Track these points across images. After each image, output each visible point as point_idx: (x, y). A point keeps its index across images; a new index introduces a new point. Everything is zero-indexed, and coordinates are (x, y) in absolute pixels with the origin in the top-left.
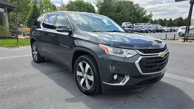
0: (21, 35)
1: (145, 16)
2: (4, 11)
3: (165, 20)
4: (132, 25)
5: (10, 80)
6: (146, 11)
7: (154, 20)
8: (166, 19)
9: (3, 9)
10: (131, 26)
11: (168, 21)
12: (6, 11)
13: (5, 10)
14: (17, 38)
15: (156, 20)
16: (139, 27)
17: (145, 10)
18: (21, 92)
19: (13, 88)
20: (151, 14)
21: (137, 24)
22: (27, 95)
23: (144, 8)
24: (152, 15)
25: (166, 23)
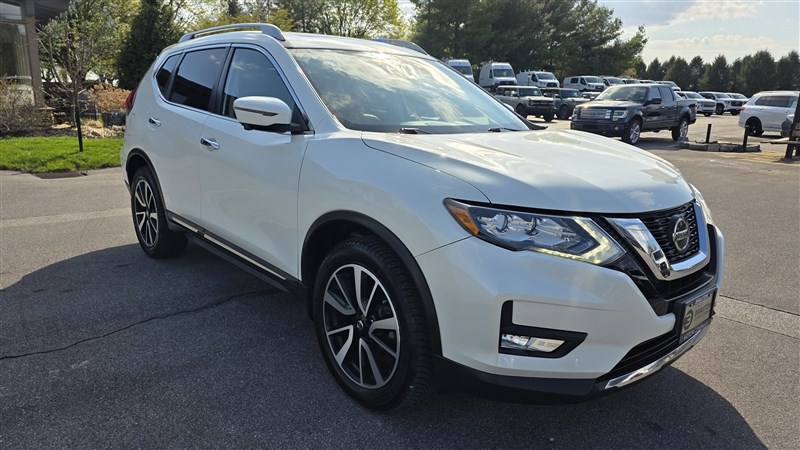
0: (93, 122)
1: (611, 43)
2: (20, 18)
3: (697, 61)
4: (556, 81)
5: (58, 330)
6: (618, 23)
7: (648, 63)
8: (699, 58)
9: (17, 10)
10: (555, 85)
11: (709, 65)
12: (30, 16)
13: (25, 14)
14: (80, 135)
15: (656, 62)
16: (585, 90)
17: (613, 20)
18: (111, 389)
19: (73, 366)
20: (639, 37)
21: (580, 77)
22: (138, 405)
23: (611, 13)
24: (645, 42)
25: (700, 76)
